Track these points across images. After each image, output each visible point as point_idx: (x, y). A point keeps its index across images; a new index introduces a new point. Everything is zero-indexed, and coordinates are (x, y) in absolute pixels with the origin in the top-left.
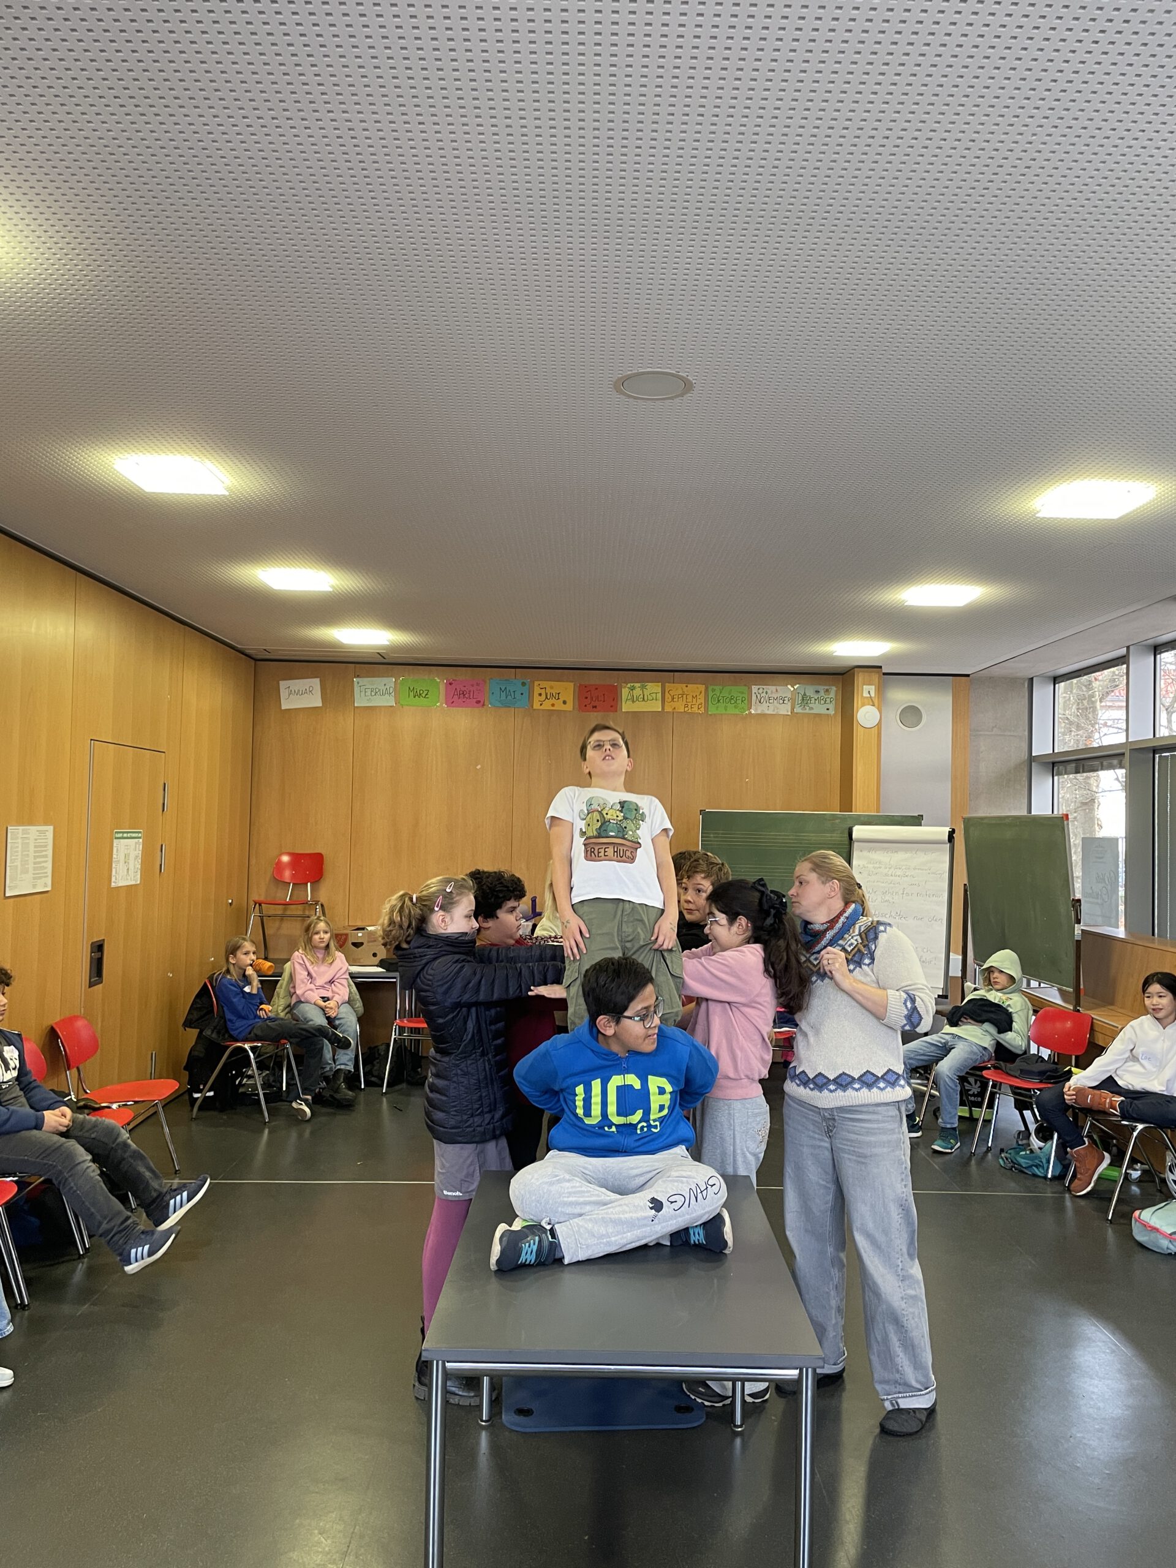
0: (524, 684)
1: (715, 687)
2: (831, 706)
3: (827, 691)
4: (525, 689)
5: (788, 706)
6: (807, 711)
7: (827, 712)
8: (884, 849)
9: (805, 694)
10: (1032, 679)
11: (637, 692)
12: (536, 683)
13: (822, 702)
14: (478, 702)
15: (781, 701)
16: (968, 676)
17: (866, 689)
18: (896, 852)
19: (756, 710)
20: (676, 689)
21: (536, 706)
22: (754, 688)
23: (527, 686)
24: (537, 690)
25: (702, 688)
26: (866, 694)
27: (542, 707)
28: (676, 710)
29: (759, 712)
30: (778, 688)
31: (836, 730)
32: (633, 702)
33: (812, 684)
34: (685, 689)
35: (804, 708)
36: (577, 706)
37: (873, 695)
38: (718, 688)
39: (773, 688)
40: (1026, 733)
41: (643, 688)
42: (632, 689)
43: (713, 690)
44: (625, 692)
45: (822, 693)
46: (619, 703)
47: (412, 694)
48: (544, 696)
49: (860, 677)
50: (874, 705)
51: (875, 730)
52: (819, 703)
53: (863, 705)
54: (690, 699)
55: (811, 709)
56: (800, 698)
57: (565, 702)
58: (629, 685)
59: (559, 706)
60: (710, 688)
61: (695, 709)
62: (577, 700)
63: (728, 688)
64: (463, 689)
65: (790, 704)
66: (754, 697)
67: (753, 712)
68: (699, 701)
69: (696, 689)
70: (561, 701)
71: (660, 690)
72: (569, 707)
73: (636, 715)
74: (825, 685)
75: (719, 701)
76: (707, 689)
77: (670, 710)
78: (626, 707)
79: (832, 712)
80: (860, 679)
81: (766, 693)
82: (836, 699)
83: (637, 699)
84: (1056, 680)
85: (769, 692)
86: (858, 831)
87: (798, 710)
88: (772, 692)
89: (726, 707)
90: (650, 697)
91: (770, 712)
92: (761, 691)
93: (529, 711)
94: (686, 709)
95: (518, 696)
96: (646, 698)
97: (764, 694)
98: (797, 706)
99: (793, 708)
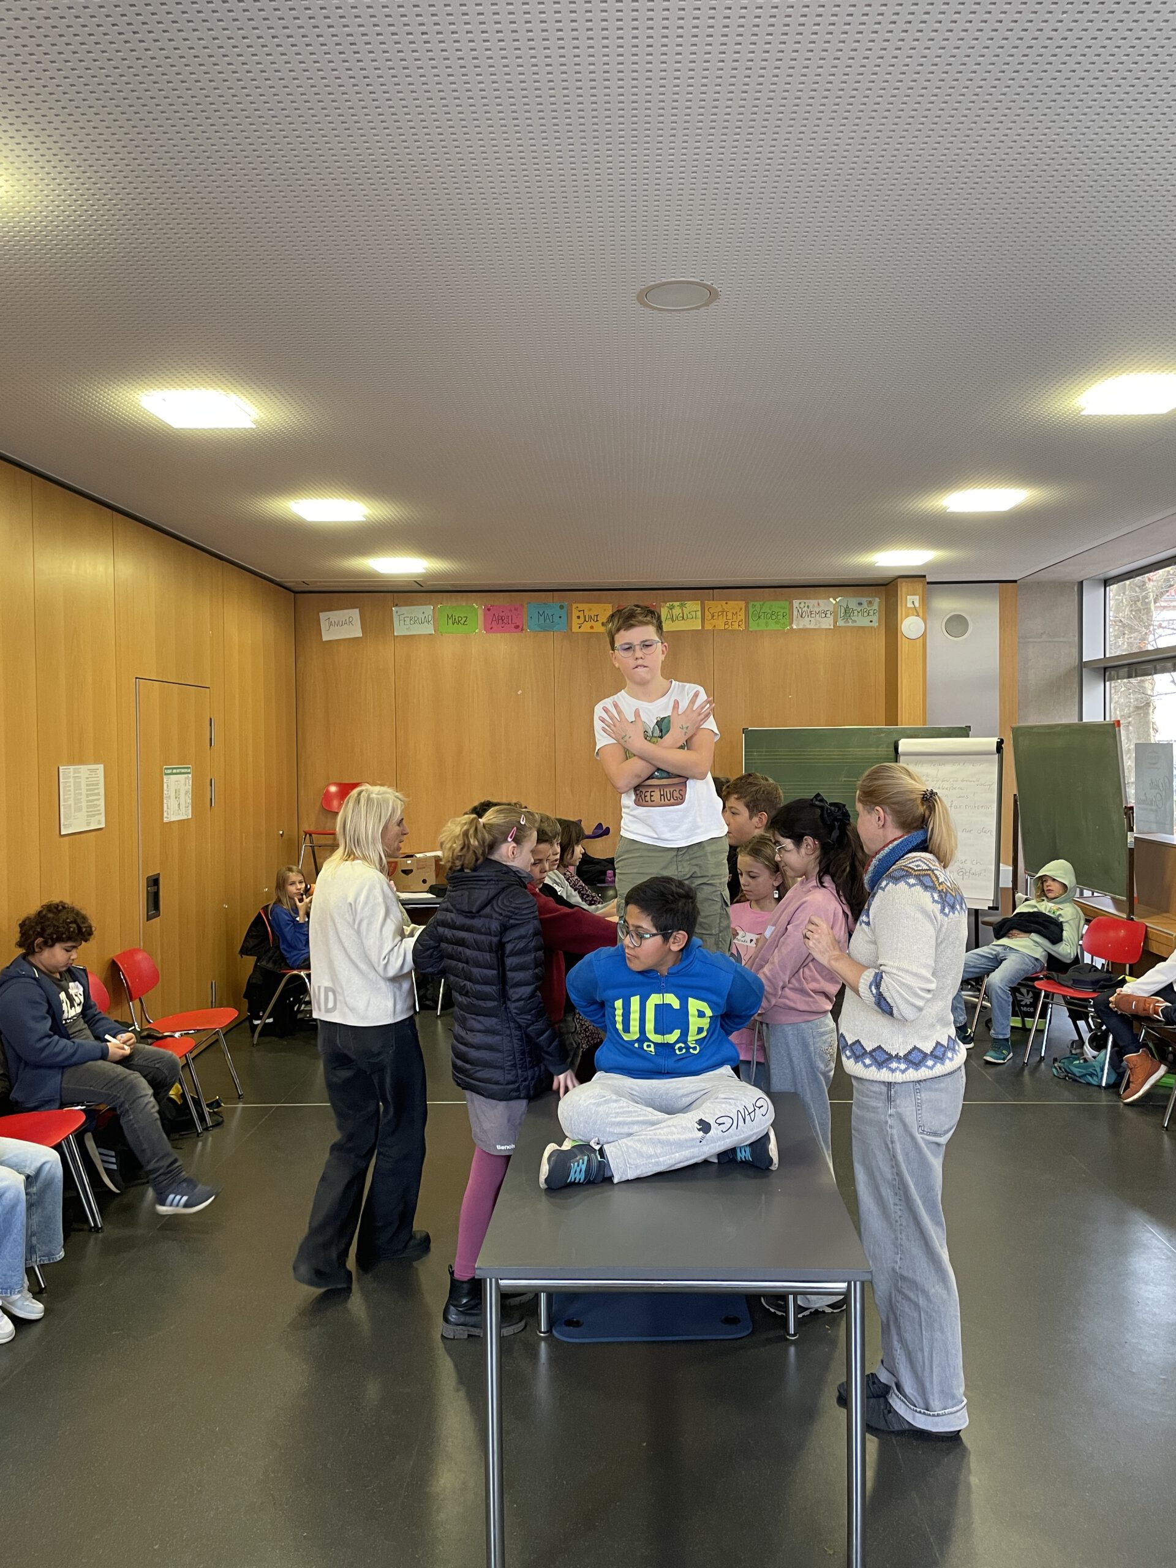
0: (562, 607)
1: (755, 603)
2: (875, 618)
3: (870, 602)
4: (563, 613)
5: (831, 620)
6: (850, 624)
7: (871, 624)
8: (931, 762)
9: (847, 607)
10: (1081, 583)
11: (677, 611)
12: (574, 606)
13: (866, 614)
14: (517, 627)
15: (823, 615)
16: (1015, 581)
17: (910, 600)
18: (944, 764)
19: (798, 625)
20: (715, 606)
21: (575, 629)
22: (796, 603)
23: (565, 609)
24: (575, 613)
25: (742, 604)
26: (910, 605)
27: (581, 630)
28: (717, 628)
29: (801, 627)
30: (820, 601)
31: (879, 643)
32: (673, 621)
33: (854, 597)
34: (725, 606)
35: (847, 621)
37: (917, 605)
38: (758, 604)
39: (815, 602)
40: (1076, 639)
41: (682, 606)
42: (672, 608)
43: (754, 606)
45: (865, 605)
47: (450, 621)
48: (582, 620)
49: (903, 588)
50: (918, 616)
51: (920, 642)
52: (862, 615)
53: (907, 616)
54: (730, 616)
55: (854, 621)
56: (843, 611)
58: (668, 604)
60: (751, 604)
61: (736, 627)
63: (768, 604)
64: (502, 614)
65: (832, 617)
66: (795, 613)
67: (795, 627)
68: (739, 618)
69: (735, 606)
71: (699, 608)
73: (677, 634)
74: (869, 597)
75: (759, 617)
76: (747, 605)
77: (710, 628)
79: (875, 624)
80: (904, 589)
81: (808, 607)
82: (880, 611)
83: (677, 618)
84: (1106, 582)
85: (811, 607)
86: (905, 745)
87: (840, 623)
88: (814, 606)
89: (767, 623)
90: (689, 615)
91: (812, 626)
92: (802, 605)
93: (569, 634)
94: (727, 626)
95: (556, 619)
96: (685, 617)
97: (806, 609)
98: (839, 619)
99: (835, 622)
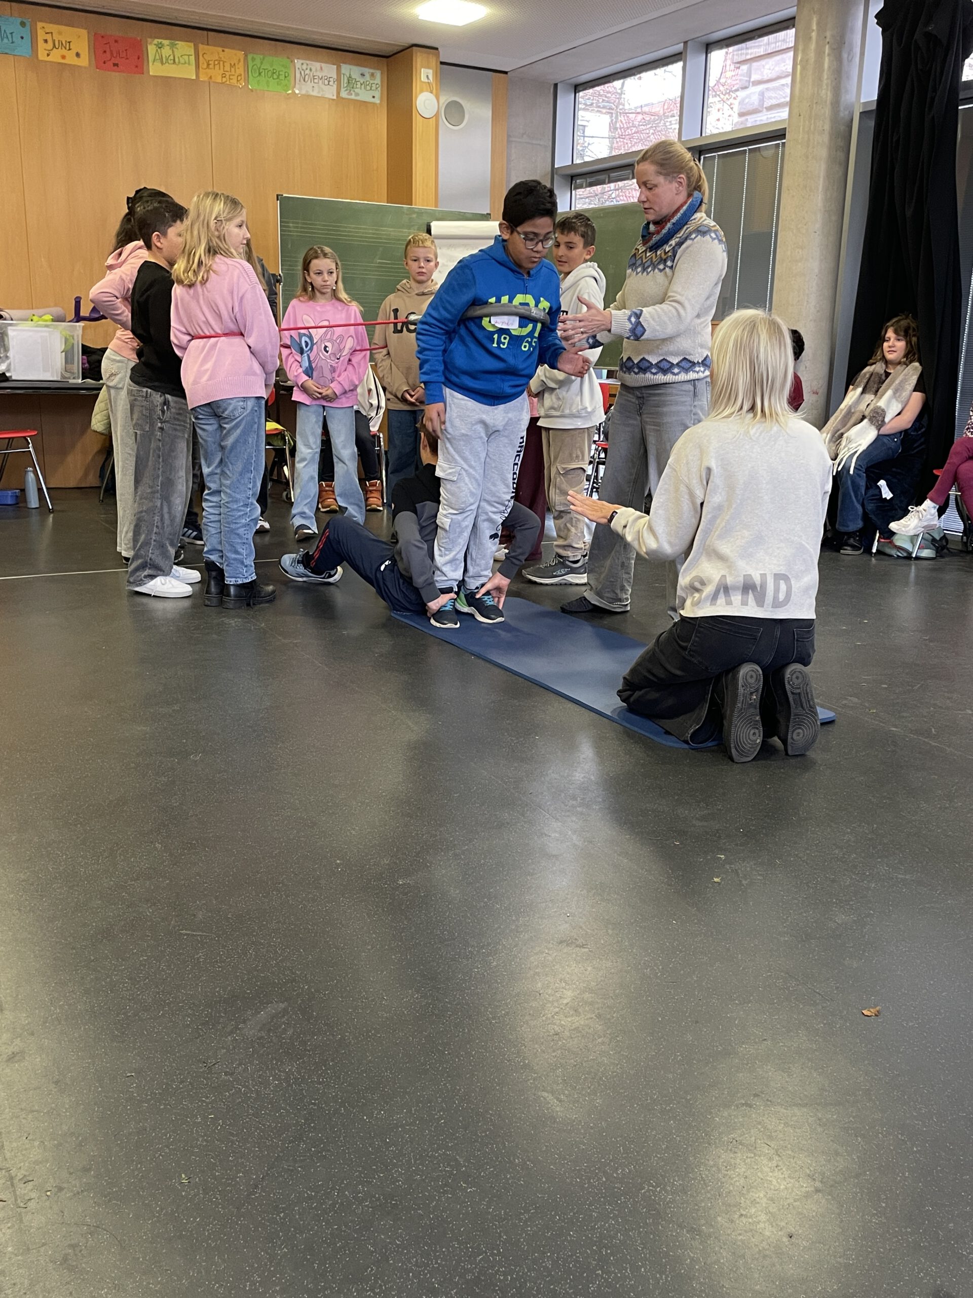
0: (23, 24)
1: (255, 56)
2: (377, 94)
3: (372, 75)
4: (26, 32)
5: (334, 89)
6: (353, 97)
7: (372, 100)
9: (350, 77)
10: (556, 85)
11: (166, 52)
12: (40, 25)
15: (326, 82)
16: (506, 73)
17: (425, 73)
19: (300, 89)
20: (212, 52)
21: (42, 56)
22: (298, 63)
23: (28, 24)
24: (41, 35)
25: (241, 55)
26: (424, 78)
27: (50, 59)
28: (213, 80)
29: (304, 92)
30: (323, 65)
31: (379, 125)
32: (162, 63)
33: (357, 65)
34: (221, 55)
35: (350, 93)
36: (93, 62)
38: (258, 58)
39: (317, 65)
40: (550, 143)
41: (172, 46)
42: (160, 46)
43: (253, 60)
44: (152, 49)
45: (368, 76)
46: (145, 64)
48: (50, 45)
49: (419, 58)
50: (431, 93)
51: (432, 124)
52: (365, 88)
53: (422, 91)
54: (227, 68)
55: (357, 94)
56: (346, 81)
57: (78, 55)
58: (156, 41)
59: (71, 60)
60: (250, 57)
61: (234, 81)
62: (92, 54)
63: (268, 59)
65: (335, 86)
66: (298, 75)
67: (297, 92)
68: (238, 72)
69: (233, 55)
70: (73, 52)
71: (193, 53)
72: (84, 61)
73: (166, 81)
74: (371, 68)
75: (260, 74)
76: (246, 55)
77: (206, 79)
78: (154, 69)
79: (377, 101)
80: (419, 60)
81: (311, 70)
82: (380, 85)
83: (167, 59)
84: (577, 88)
85: (313, 70)
86: (437, 227)
87: (344, 94)
88: (316, 70)
89: (268, 82)
90: (182, 61)
91: (315, 93)
92: (304, 67)
93: (33, 62)
94: (224, 80)
95: (17, 39)
96: (177, 60)
97: (307, 72)
98: (343, 90)
99: (338, 93)
